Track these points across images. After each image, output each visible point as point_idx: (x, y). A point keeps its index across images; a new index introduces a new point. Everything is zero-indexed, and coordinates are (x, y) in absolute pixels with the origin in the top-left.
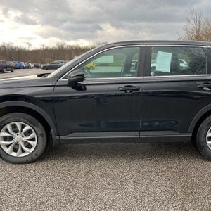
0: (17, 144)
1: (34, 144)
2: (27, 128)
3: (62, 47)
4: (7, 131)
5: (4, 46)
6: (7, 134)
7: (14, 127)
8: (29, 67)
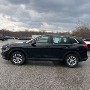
0: (17, 60)
1: (21, 60)
2: (20, 55)
3: (27, 31)
4: (15, 56)
5: (3, 30)
6: (15, 57)
7: (17, 55)
8: (13, 39)
